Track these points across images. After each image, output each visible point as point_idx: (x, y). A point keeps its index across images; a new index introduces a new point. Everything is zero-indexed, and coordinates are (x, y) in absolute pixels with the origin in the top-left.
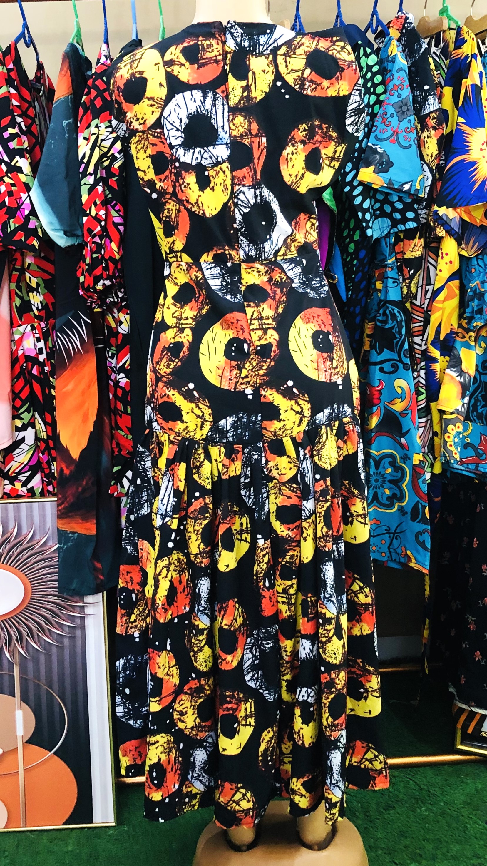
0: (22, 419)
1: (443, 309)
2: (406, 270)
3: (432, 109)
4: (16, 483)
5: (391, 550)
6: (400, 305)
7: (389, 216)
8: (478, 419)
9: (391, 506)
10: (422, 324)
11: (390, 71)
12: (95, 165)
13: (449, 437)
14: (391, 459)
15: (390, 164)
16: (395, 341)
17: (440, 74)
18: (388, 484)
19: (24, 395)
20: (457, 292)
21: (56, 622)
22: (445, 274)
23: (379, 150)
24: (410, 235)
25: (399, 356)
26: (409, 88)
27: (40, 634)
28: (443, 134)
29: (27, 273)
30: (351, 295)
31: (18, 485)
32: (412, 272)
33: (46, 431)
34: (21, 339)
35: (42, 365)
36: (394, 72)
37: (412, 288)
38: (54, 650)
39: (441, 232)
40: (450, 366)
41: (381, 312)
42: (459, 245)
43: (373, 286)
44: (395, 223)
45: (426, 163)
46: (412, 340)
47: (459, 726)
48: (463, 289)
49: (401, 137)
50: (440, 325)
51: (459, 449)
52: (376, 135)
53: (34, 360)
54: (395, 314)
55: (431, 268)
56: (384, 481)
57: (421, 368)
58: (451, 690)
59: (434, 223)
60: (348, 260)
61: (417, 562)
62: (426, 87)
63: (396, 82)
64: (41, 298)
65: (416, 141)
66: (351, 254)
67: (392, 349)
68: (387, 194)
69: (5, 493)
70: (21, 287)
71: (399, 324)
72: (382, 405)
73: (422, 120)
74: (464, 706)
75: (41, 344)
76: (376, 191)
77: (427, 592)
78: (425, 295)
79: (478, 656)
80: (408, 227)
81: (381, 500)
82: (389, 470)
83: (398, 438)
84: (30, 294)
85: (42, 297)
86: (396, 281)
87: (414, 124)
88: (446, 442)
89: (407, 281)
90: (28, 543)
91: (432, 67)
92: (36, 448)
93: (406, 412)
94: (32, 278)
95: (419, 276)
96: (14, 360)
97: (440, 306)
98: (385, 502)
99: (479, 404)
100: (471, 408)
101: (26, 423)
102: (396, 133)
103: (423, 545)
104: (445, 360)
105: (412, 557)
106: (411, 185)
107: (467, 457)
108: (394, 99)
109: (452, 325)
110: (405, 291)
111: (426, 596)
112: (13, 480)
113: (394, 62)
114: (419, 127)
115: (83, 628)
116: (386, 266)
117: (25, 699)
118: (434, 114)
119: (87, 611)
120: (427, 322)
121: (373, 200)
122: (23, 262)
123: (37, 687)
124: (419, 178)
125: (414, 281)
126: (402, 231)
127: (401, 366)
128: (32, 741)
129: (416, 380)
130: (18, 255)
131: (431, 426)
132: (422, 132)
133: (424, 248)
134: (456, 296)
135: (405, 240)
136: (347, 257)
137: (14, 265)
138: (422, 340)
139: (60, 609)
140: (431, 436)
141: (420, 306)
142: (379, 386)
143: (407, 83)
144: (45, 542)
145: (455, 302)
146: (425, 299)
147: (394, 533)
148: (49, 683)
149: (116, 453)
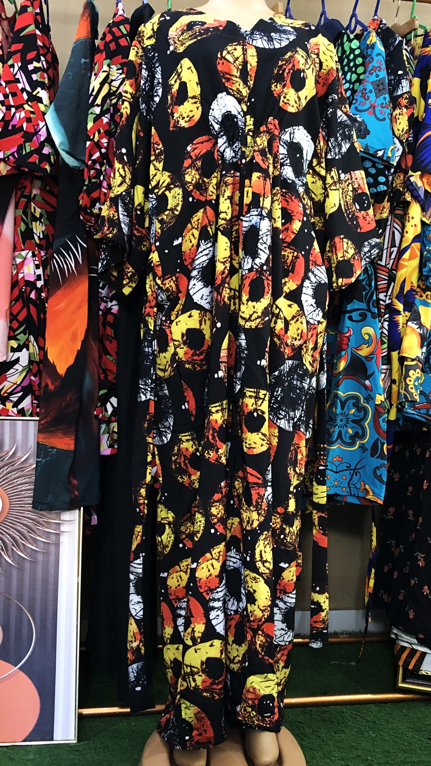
0: (19, 340)
1: (407, 267)
3: (405, 91)
4: (7, 404)
5: (351, 486)
9: (352, 444)
10: (386, 282)
11: (370, 55)
12: (103, 98)
13: (410, 381)
14: (355, 401)
15: (367, 132)
16: (364, 293)
18: (351, 424)
19: (21, 318)
20: (418, 253)
21: (30, 536)
22: (411, 235)
23: (358, 119)
24: (381, 197)
26: (385, 71)
27: (15, 549)
28: (411, 116)
29: (32, 204)
31: (9, 405)
32: (380, 231)
33: (39, 355)
34: (22, 263)
35: (39, 291)
36: (374, 55)
38: (27, 565)
39: (408, 197)
40: (411, 320)
42: (422, 211)
45: (396, 136)
47: (401, 662)
48: (423, 252)
49: (376, 110)
50: (405, 279)
51: (418, 392)
52: (356, 107)
53: (31, 285)
55: (397, 233)
56: (347, 421)
57: (385, 320)
59: (403, 189)
61: (374, 494)
62: (400, 72)
63: (375, 64)
64: (44, 228)
65: (390, 117)
67: (361, 300)
70: (27, 213)
71: (369, 276)
72: (349, 350)
73: (395, 100)
75: (40, 271)
78: (390, 256)
79: (426, 590)
80: (379, 190)
81: (344, 439)
82: (353, 411)
83: (363, 381)
84: (34, 223)
87: (388, 102)
88: (407, 385)
92: (29, 369)
93: (372, 356)
94: (37, 208)
96: (14, 282)
97: (405, 263)
98: (348, 441)
101: (21, 344)
102: (373, 107)
103: (380, 478)
104: (404, 315)
105: (369, 490)
106: (384, 153)
108: (373, 78)
109: (412, 283)
111: (373, 546)
112: (4, 400)
113: (373, 48)
115: (57, 544)
118: (406, 95)
119: (63, 528)
120: (392, 279)
122: (31, 192)
124: (391, 148)
126: (373, 194)
127: (369, 315)
129: (381, 331)
130: (27, 184)
131: (391, 373)
132: (394, 110)
134: (418, 257)
135: (376, 204)
138: (386, 296)
140: (390, 383)
141: (385, 266)
142: (347, 333)
143: (384, 66)
144: (26, 460)
145: (416, 262)
146: (390, 259)
147: (354, 470)
148: (20, 598)
149: (102, 379)
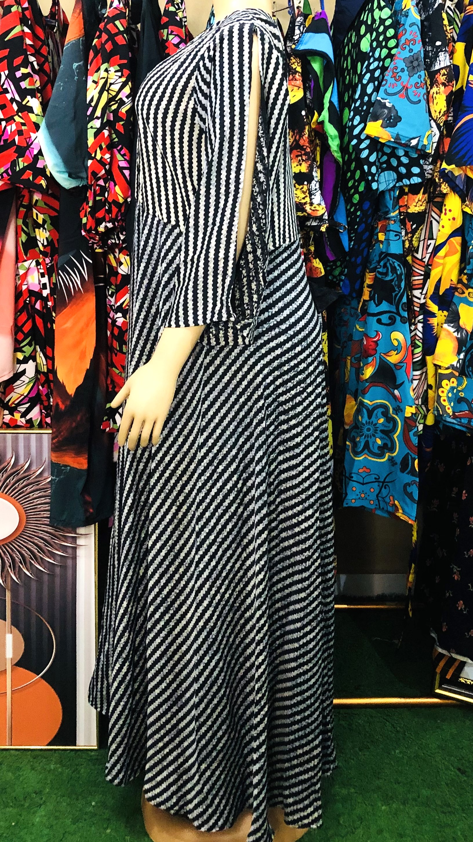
0: (24, 352)
1: (444, 265)
2: (409, 224)
3: (442, 66)
4: (15, 414)
5: (380, 498)
6: (401, 258)
7: (395, 170)
9: (381, 456)
10: (422, 277)
11: (404, 25)
12: (102, 109)
13: (443, 392)
14: (382, 410)
15: (399, 119)
16: (394, 294)
17: (454, 28)
18: (380, 434)
19: (27, 328)
20: (459, 248)
21: (48, 550)
22: (448, 230)
23: (388, 105)
24: (414, 189)
25: (397, 309)
26: (421, 43)
27: (33, 562)
28: (452, 91)
29: (34, 209)
30: (353, 245)
31: (17, 416)
32: (414, 226)
33: (47, 365)
34: (26, 275)
35: (45, 300)
36: (407, 26)
37: (413, 242)
38: (46, 578)
39: (445, 188)
40: (447, 322)
41: (382, 263)
42: (463, 201)
43: (376, 237)
44: (401, 176)
45: (433, 119)
46: (411, 293)
47: (438, 670)
48: (465, 246)
49: (410, 91)
50: (440, 279)
51: (452, 404)
52: (386, 89)
53: (36, 295)
54: (395, 267)
55: (434, 222)
56: (376, 431)
57: (419, 322)
58: (433, 635)
59: (439, 180)
60: (352, 210)
61: (404, 512)
62: (438, 43)
63: (408, 36)
65: (425, 97)
66: (355, 205)
67: (390, 302)
68: (394, 148)
69: (4, 423)
70: (27, 223)
71: (399, 277)
72: (377, 355)
73: (432, 75)
74: (444, 652)
75: (45, 280)
76: (383, 145)
77: (415, 538)
78: (427, 249)
79: (461, 605)
80: (412, 182)
81: (372, 449)
82: (382, 420)
83: (392, 390)
84: (37, 230)
85: (48, 233)
86: (398, 234)
87: (425, 80)
88: (439, 397)
89: (410, 235)
90: (25, 472)
91: (446, 22)
92: (36, 380)
93: (402, 364)
94: (39, 214)
95: (421, 230)
96: (18, 294)
97: (441, 261)
98: (376, 451)
100: (467, 364)
101: (27, 356)
102: (406, 88)
103: (410, 496)
104: (443, 314)
105: (399, 507)
106: (419, 141)
107: (460, 412)
108: (406, 54)
109: (452, 280)
110: (407, 245)
111: (414, 541)
112: (12, 411)
113: (407, 16)
114: (429, 82)
115: (74, 558)
116: (389, 219)
117: (15, 623)
118: (444, 70)
119: (80, 541)
120: (427, 276)
121: (380, 154)
122: (31, 198)
123: (28, 612)
124: (427, 134)
125: (417, 235)
126: (406, 186)
127: (398, 318)
128: (20, 664)
129: (413, 334)
130: (25, 192)
131: (426, 378)
132: (431, 88)
133: (427, 203)
134: (458, 251)
135: (410, 195)
136: (351, 208)
137: (22, 201)
138: (421, 293)
139: (52, 539)
140: (425, 388)
141: (421, 260)
142: (375, 337)
143: (419, 38)
144: (41, 473)
145: (456, 258)
146: (427, 253)
147: (383, 482)
148: (40, 610)
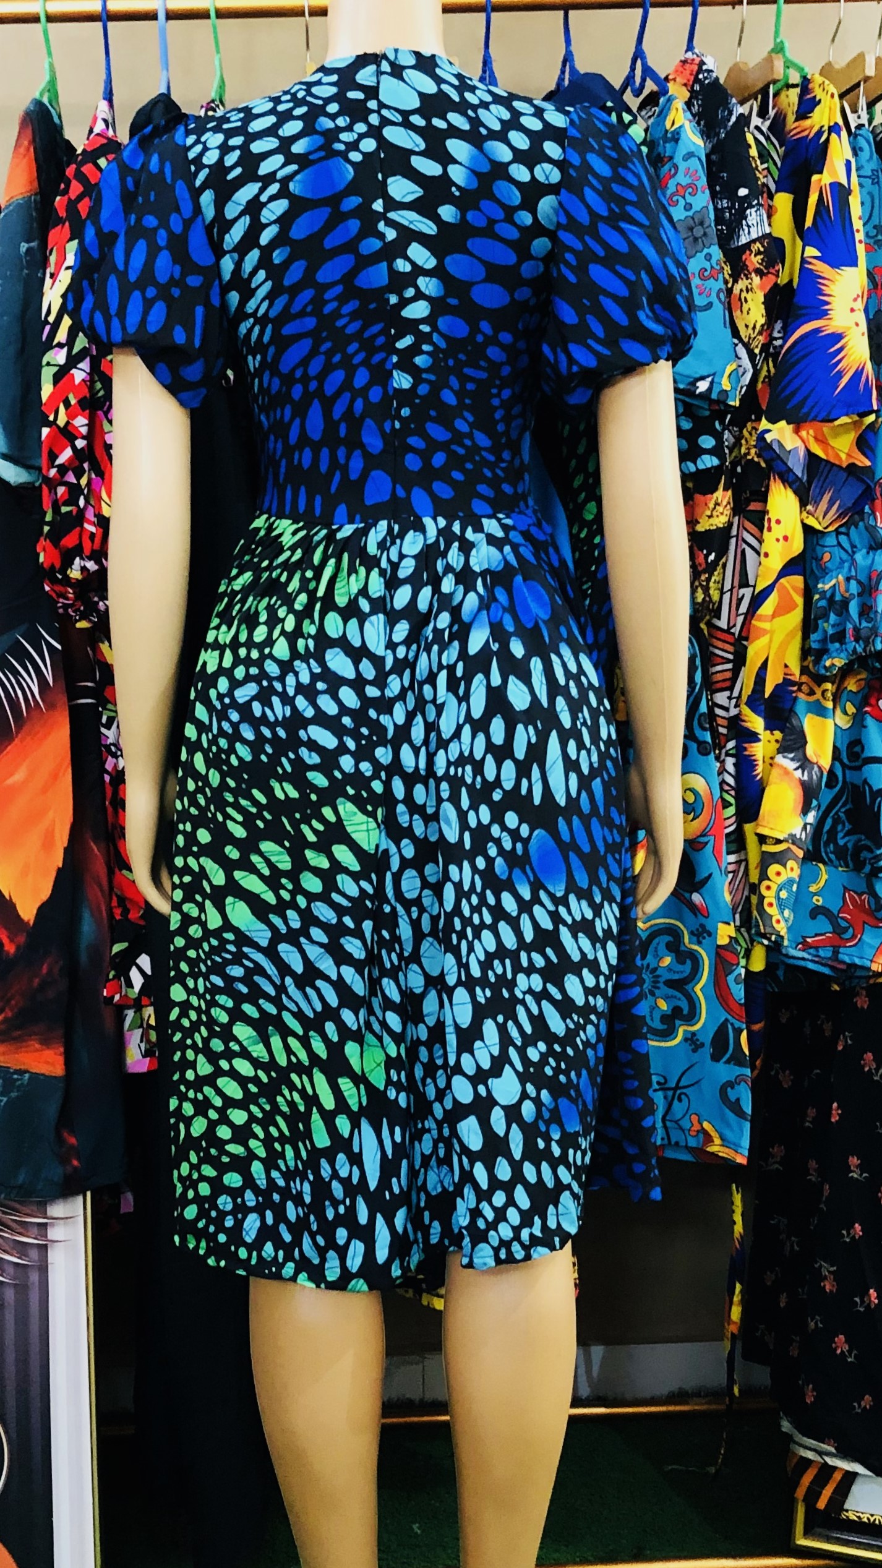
1: (771, 632)
2: (700, 555)
3: (754, 235)
8: (838, 859)
9: (669, 1033)
10: (730, 666)
11: (671, 158)
13: (769, 888)
14: (668, 938)
17: (768, 169)
18: (664, 989)
20: (799, 601)
22: (776, 562)
24: (711, 480)
26: (707, 192)
28: (775, 284)
32: (711, 557)
36: (678, 159)
37: (710, 593)
40: (783, 749)
42: (803, 504)
45: (741, 341)
47: (800, 1494)
48: (810, 594)
50: (765, 665)
51: (787, 914)
55: (749, 552)
56: (655, 983)
57: (727, 755)
62: (743, 193)
63: (681, 179)
65: (723, 297)
73: (735, 257)
74: (810, 1455)
77: (738, 1228)
78: (738, 606)
79: (840, 1344)
80: (701, 466)
82: (667, 960)
87: (718, 265)
89: (703, 577)
91: (753, 152)
93: (704, 840)
95: (724, 566)
97: (765, 625)
98: (660, 1025)
99: (840, 827)
100: (825, 837)
103: (735, 1107)
104: (773, 737)
106: (712, 382)
107: (816, 935)
108: (679, 213)
109: (786, 666)
110: (700, 597)
111: (736, 1237)
113: (676, 141)
114: (729, 271)
115: (43, 1268)
118: (758, 244)
119: (53, 1233)
120: (740, 661)
124: (729, 369)
125: (716, 576)
126: (689, 476)
129: (720, 778)
132: (735, 281)
133: (734, 509)
134: (797, 606)
135: (701, 494)
136: (580, 531)
138: (730, 698)
140: (746, 893)
141: (728, 631)
143: (703, 181)
145: (794, 620)
146: (737, 615)
149: (118, 917)
